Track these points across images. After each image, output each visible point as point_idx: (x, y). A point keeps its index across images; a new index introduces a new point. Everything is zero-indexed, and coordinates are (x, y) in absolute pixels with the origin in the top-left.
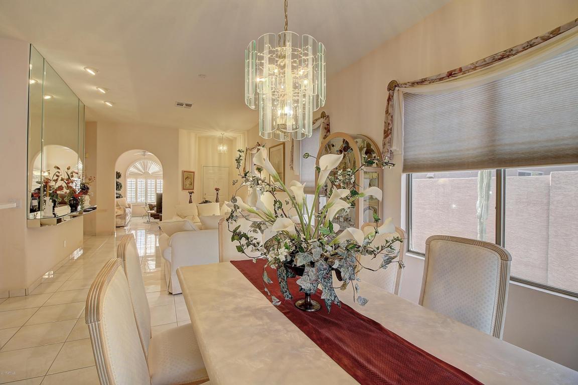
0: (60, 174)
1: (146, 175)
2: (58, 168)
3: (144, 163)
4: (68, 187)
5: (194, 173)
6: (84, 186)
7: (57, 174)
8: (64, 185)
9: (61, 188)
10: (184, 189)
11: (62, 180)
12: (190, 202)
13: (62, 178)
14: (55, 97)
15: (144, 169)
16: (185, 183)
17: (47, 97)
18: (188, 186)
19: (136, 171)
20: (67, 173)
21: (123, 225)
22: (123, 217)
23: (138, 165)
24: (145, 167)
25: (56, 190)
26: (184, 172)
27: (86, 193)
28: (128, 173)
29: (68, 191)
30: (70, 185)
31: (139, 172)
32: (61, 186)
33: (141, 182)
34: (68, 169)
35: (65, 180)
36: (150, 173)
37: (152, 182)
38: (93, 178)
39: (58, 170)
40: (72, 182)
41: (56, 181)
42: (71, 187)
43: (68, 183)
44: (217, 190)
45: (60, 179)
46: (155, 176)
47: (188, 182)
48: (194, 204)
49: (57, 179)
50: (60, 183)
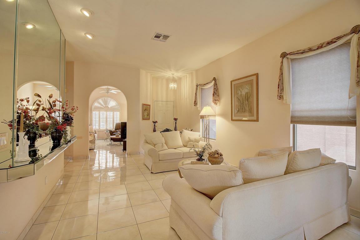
0: (41, 103)
1: (107, 109)
2: (39, 96)
3: (104, 99)
4: (50, 118)
5: (150, 105)
6: (68, 116)
7: (38, 102)
8: (46, 115)
9: (42, 118)
10: (143, 119)
11: (43, 109)
12: (154, 131)
13: (43, 107)
14: (37, 26)
15: (105, 105)
16: (144, 114)
17: (30, 27)
18: (146, 116)
19: (99, 106)
20: (49, 102)
21: (93, 148)
22: (93, 142)
23: (100, 101)
24: (106, 103)
25: (37, 121)
26: (144, 105)
27: (70, 124)
28: (93, 107)
29: (50, 122)
30: (53, 115)
31: (102, 107)
32: (43, 116)
33: (103, 114)
34: (50, 97)
35: (47, 110)
36: (109, 107)
37: (110, 114)
38: (75, 107)
39: (39, 99)
40: (55, 112)
41: (37, 110)
42: (53, 117)
43: (50, 113)
44: (176, 119)
45: (41, 108)
46: (113, 109)
47: (146, 114)
48: (158, 133)
49: (38, 109)
50: (41, 113)
